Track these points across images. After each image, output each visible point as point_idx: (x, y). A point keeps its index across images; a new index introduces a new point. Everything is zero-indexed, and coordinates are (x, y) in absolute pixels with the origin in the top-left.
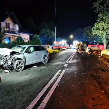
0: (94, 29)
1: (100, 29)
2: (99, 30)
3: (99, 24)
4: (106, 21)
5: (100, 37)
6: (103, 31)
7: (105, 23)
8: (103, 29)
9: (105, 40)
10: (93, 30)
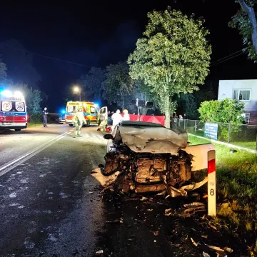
0: (133, 62)
1: (154, 60)
2: (149, 64)
3: (150, 42)
4: (172, 32)
5: (152, 88)
6: (164, 66)
7: (169, 38)
8: (162, 61)
9: (167, 98)
10: (132, 64)
